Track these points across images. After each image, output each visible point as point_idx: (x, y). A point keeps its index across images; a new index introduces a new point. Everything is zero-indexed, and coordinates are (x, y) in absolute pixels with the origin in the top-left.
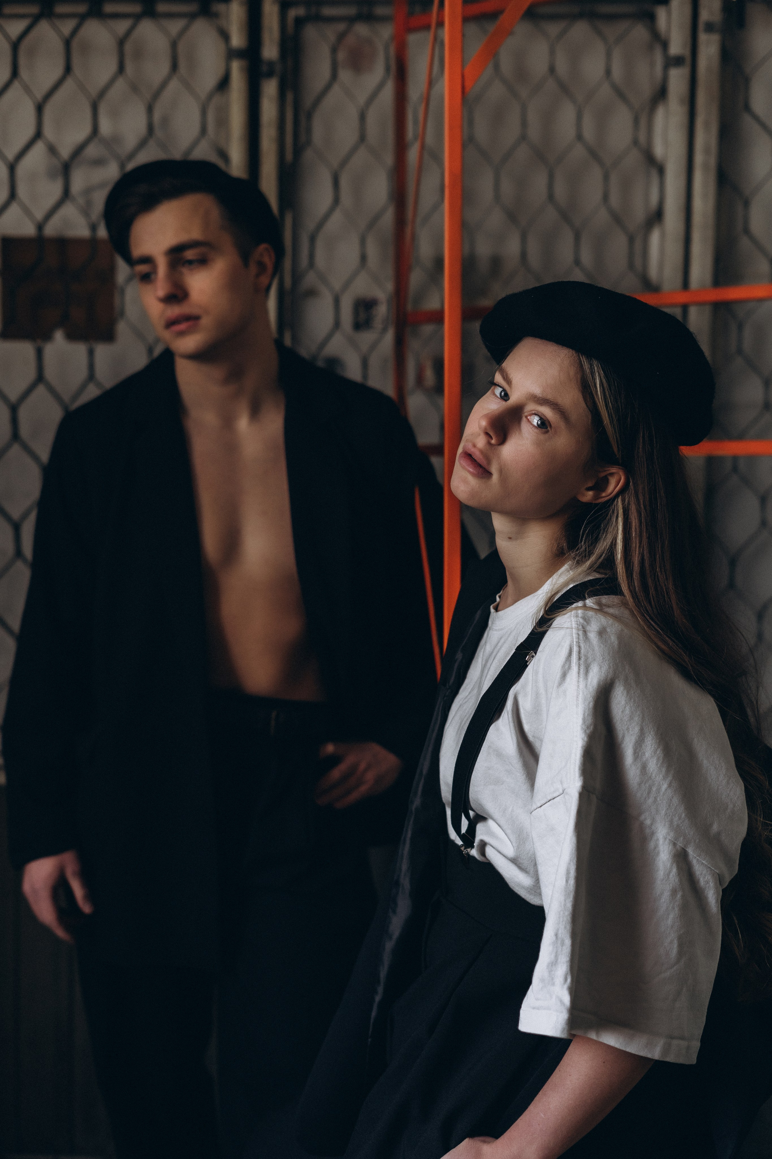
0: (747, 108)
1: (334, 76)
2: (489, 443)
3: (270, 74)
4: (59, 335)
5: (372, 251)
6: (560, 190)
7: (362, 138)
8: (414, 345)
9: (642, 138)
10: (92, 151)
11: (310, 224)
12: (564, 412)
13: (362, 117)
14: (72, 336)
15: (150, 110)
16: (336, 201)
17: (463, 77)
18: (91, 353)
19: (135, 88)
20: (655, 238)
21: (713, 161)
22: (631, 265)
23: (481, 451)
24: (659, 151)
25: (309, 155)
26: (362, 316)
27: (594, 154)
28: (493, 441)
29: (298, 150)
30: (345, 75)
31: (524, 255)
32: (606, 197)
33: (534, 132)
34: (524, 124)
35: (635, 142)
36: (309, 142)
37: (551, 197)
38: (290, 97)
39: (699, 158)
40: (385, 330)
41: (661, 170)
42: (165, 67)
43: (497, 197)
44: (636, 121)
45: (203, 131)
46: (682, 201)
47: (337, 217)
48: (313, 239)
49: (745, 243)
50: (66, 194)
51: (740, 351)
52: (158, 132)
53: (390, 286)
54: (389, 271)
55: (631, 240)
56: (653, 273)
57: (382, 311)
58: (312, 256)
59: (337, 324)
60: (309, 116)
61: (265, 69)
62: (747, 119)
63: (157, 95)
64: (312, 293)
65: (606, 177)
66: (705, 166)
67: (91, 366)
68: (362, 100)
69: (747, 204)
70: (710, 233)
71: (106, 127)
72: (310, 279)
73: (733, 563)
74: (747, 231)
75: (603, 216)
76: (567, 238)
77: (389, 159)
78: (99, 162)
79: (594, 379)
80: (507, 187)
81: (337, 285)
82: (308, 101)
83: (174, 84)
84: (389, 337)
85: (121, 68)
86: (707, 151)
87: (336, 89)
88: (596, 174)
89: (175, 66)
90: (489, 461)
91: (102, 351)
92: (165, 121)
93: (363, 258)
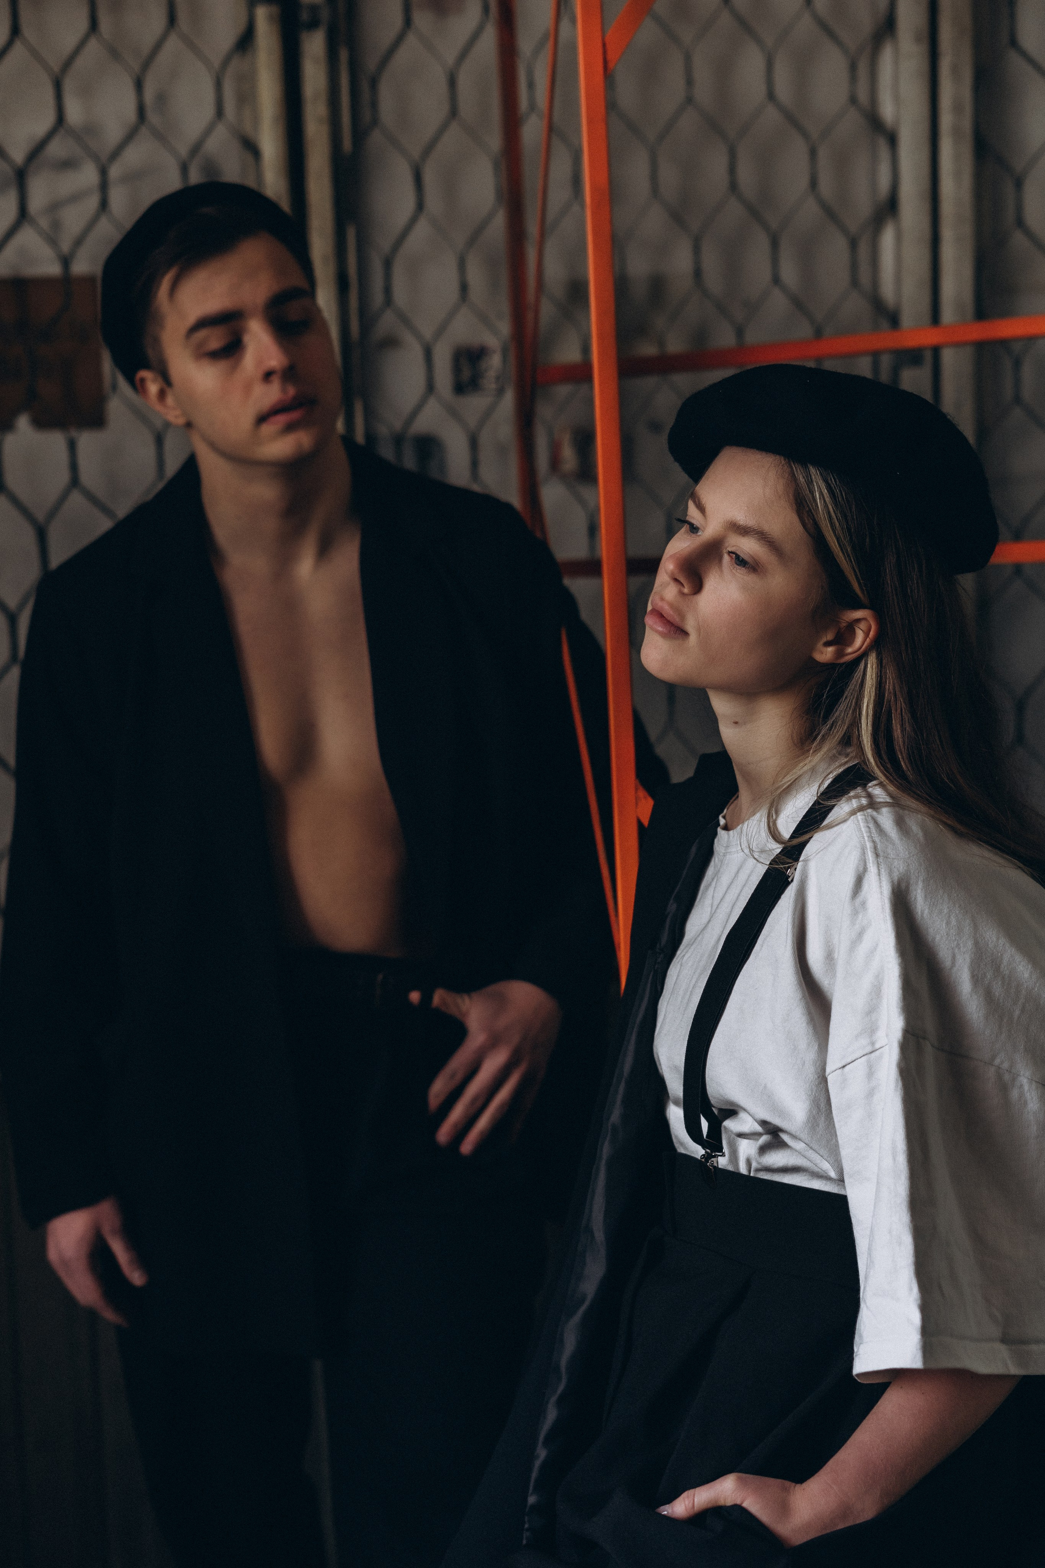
0: (1014, 43)
1: (408, 22)
2: (682, 594)
3: (313, 25)
4: (23, 422)
5: (476, 277)
6: (746, 175)
7: (454, 112)
8: (545, 411)
9: (863, 96)
10: (57, 149)
11: (383, 242)
12: (773, 542)
13: (452, 82)
14: (41, 423)
15: (139, 85)
16: (420, 206)
17: (604, 45)
18: (72, 446)
19: (114, 53)
20: (888, 238)
21: (967, 124)
22: (855, 282)
23: (671, 605)
24: (887, 111)
25: (376, 137)
26: (466, 374)
27: (792, 120)
28: (686, 590)
29: (360, 135)
30: (422, 19)
31: (698, 273)
32: (814, 183)
33: (704, 92)
34: (690, 82)
35: (853, 100)
36: (375, 121)
37: (733, 186)
38: (344, 55)
39: (946, 120)
40: (500, 391)
41: (892, 140)
42: (157, 21)
43: (655, 190)
44: (853, 68)
45: (220, 112)
46: (925, 183)
47: (422, 229)
48: (388, 264)
49: (1018, 239)
50: (23, 214)
51: (1018, 399)
52: (153, 117)
53: (505, 328)
54: (505, 306)
55: (853, 244)
56: (888, 290)
57: (495, 363)
58: (388, 290)
59: (431, 387)
60: (374, 83)
61: (305, 16)
62: (1014, 58)
63: (147, 63)
64: (391, 342)
65: (813, 153)
66: (956, 132)
67: (74, 467)
68: (450, 58)
69: (1019, 184)
70: (968, 230)
71: (74, 112)
72: (387, 323)
73: (1020, 707)
74: (1020, 222)
75: (811, 210)
76: (760, 244)
77: (495, 141)
78: (67, 164)
79: (812, 492)
80: (669, 175)
81: (427, 332)
82: (371, 63)
83: (173, 43)
84: (508, 400)
85: (94, 25)
86: (957, 108)
87: (411, 39)
88: (798, 150)
89: (172, 19)
90: (683, 617)
91: (87, 440)
92: (162, 99)
93: (464, 288)
